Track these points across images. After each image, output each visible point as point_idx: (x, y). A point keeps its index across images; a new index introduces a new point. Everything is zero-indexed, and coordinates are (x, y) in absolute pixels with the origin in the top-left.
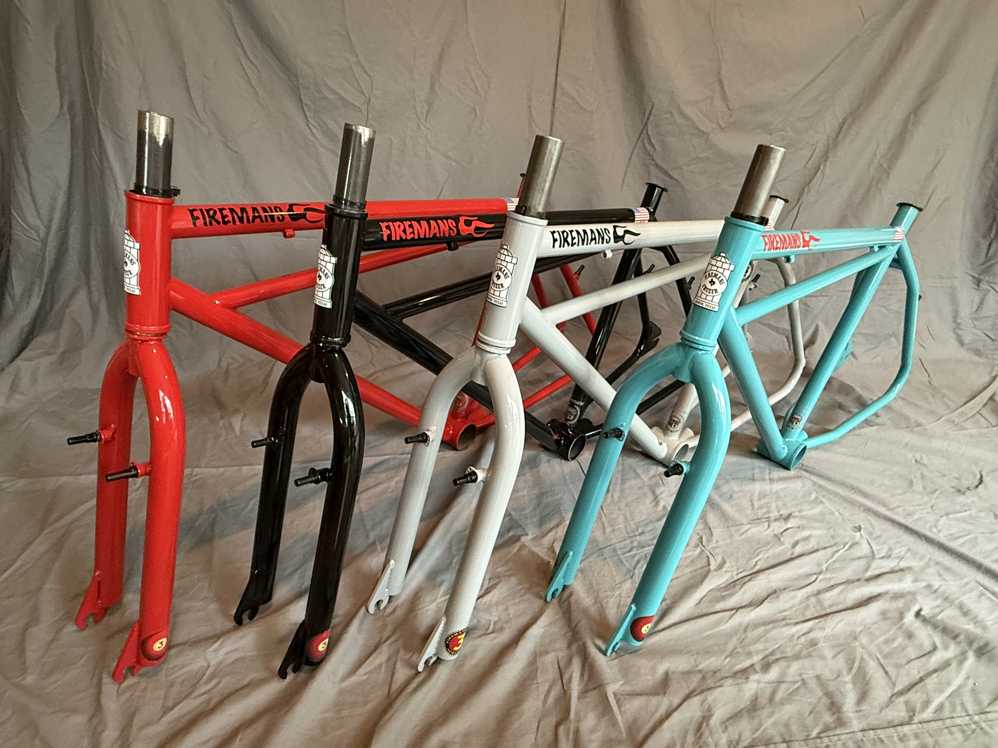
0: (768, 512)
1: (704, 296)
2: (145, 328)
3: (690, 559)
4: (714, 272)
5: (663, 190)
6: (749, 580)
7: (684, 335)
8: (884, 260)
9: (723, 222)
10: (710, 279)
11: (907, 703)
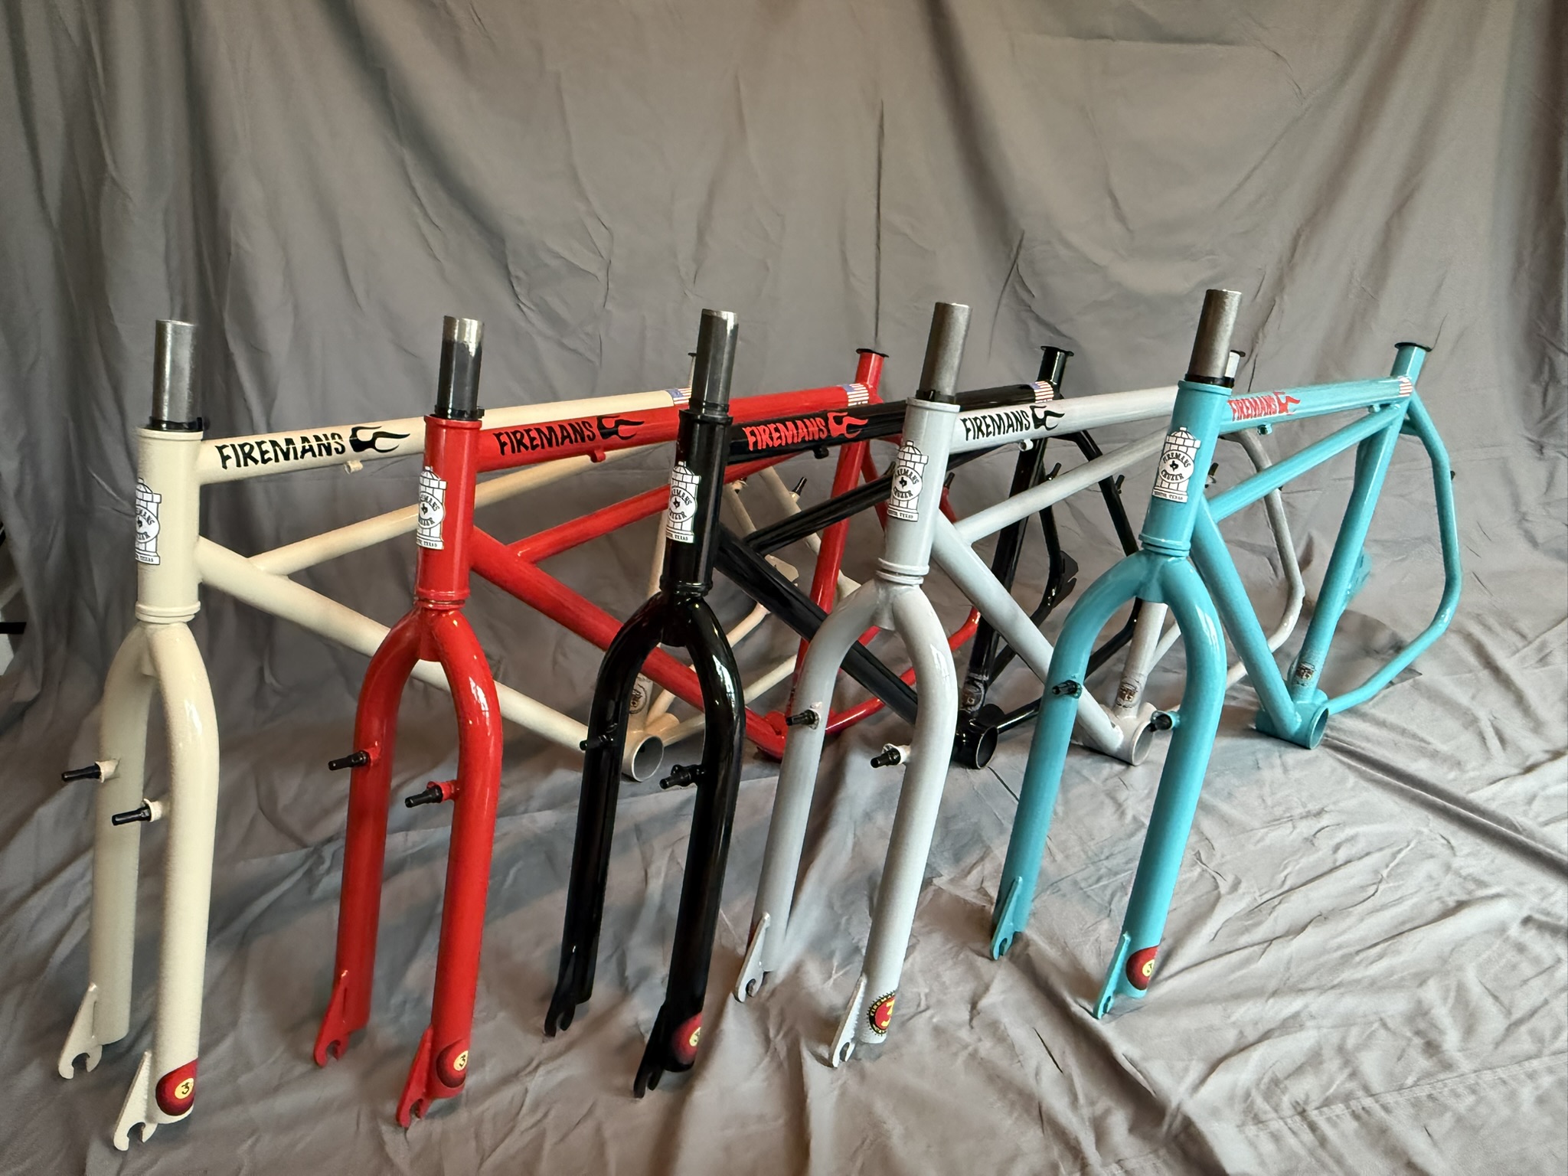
0: (1288, 809)
1: (1165, 485)
2: (442, 593)
3: (1188, 884)
4: (1175, 452)
5: (1068, 354)
6: (1280, 903)
7: (1146, 539)
8: (1391, 423)
9: (1176, 389)
10: (1170, 462)
11: (1532, 1032)
